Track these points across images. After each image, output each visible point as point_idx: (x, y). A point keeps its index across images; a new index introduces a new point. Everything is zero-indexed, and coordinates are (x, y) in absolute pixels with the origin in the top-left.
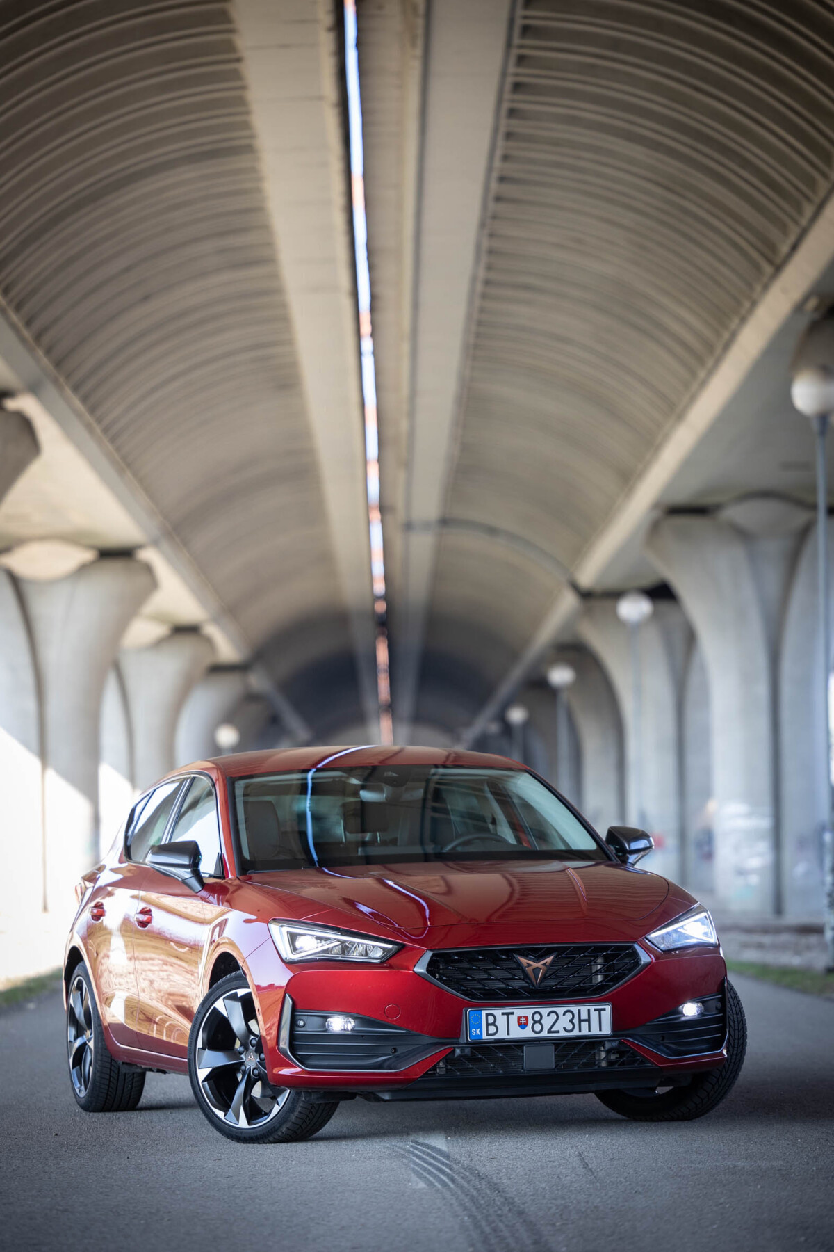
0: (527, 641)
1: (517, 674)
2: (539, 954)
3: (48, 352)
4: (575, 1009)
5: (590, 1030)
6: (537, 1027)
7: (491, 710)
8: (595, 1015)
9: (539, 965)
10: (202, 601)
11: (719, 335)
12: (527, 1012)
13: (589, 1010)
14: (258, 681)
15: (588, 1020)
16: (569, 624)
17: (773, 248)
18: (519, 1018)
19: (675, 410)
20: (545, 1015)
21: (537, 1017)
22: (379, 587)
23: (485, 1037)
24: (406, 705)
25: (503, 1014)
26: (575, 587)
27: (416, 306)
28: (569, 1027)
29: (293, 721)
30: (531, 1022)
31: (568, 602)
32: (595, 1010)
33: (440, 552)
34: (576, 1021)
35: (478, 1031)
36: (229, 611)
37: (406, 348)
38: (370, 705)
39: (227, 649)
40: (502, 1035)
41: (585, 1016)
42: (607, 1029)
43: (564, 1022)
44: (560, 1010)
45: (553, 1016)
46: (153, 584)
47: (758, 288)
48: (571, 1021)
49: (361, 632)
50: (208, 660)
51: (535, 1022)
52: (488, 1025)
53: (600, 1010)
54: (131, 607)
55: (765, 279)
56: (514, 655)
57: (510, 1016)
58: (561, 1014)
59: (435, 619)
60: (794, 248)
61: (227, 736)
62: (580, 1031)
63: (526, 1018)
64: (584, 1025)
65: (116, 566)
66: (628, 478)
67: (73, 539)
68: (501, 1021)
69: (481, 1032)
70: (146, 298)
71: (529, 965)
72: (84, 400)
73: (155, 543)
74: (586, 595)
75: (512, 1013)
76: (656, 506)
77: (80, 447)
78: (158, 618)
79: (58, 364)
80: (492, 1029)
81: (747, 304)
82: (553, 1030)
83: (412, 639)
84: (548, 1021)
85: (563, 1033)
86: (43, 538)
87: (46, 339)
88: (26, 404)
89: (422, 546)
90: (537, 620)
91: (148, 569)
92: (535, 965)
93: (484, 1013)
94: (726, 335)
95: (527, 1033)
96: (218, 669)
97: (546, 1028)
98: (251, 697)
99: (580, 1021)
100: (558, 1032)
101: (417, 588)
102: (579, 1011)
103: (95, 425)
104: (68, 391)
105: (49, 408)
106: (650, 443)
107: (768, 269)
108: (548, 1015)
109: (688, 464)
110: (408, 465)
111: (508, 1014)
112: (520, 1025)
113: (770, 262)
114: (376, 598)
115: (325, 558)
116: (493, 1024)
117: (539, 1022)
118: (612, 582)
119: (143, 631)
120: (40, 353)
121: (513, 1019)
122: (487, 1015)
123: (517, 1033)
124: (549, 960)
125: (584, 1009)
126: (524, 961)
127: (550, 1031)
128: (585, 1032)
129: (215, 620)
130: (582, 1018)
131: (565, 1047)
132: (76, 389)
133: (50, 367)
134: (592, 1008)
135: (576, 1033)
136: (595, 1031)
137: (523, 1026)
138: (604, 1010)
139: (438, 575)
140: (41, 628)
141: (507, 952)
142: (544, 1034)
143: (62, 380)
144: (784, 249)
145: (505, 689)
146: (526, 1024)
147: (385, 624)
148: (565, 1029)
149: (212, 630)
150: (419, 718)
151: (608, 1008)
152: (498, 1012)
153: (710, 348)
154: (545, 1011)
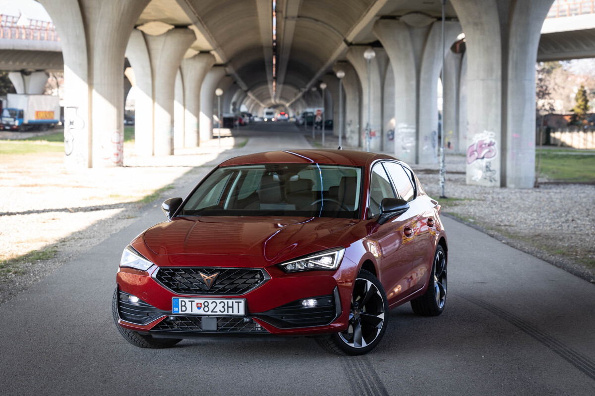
2: (211, 272)
4: (226, 301)
5: (233, 312)
6: (206, 309)
8: (236, 305)
9: (209, 277)
12: (202, 301)
13: (233, 302)
14: (230, 70)
15: (232, 307)
16: (342, 54)
18: (197, 304)
20: (210, 303)
21: (206, 304)
22: (274, 38)
23: (180, 312)
24: (281, 78)
25: (189, 301)
26: (346, 41)
28: (222, 310)
30: (203, 306)
31: (343, 46)
32: (236, 302)
33: (296, 27)
34: (226, 307)
35: (177, 309)
38: (269, 78)
39: (219, 59)
40: (188, 312)
41: (230, 305)
42: (242, 312)
43: (220, 307)
44: (218, 301)
45: (214, 304)
46: (195, 38)
48: (223, 307)
50: (213, 63)
51: (205, 306)
52: (182, 306)
53: (238, 303)
54: (188, 45)
57: (193, 303)
58: (218, 303)
61: (219, 92)
62: (228, 312)
63: (201, 304)
64: (230, 309)
65: (181, 31)
66: (368, 5)
67: (165, 21)
68: (188, 305)
69: (178, 309)
71: (204, 277)
73: (195, 23)
74: (349, 44)
75: (194, 301)
76: (377, 15)
78: (196, 48)
80: (184, 309)
82: (214, 311)
83: (285, 56)
84: (211, 306)
85: (219, 313)
86: (154, 20)
89: (291, 25)
90: (331, 52)
91: (193, 32)
92: (207, 277)
93: (180, 300)
95: (201, 312)
96: (216, 66)
97: (211, 310)
98: (227, 76)
99: (228, 307)
100: (217, 312)
102: (228, 302)
108: (212, 303)
111: (192, 302)
112: (198, 307)
114: (273, 41)
115: (256, 28)
116: (185, 306)
117: (207, 306)
119: (191, 53)
121: (194, 304)
122: (182, 301)
123: (196, 311)
124: (215, 275)
125: (230, 302)
126: (202, 275)
127: (212, 311)
128: (230, 313)
129: (215, 49)
130: (229, 306)
131: (222, 320)
134: (234, 301)
135: (226, 313)
136: (236, 313)
137: (199, 308)
138: (241, 302)
139: (296, 35)
140: (153, 52)
141: (196, 270)
142: (210, 313)
146: (201, 307)
147: (275, 50)
148: (220, 311)
149: (213, 53)
151: (243, 302)
152: (187, 300)
154: (210, 301)
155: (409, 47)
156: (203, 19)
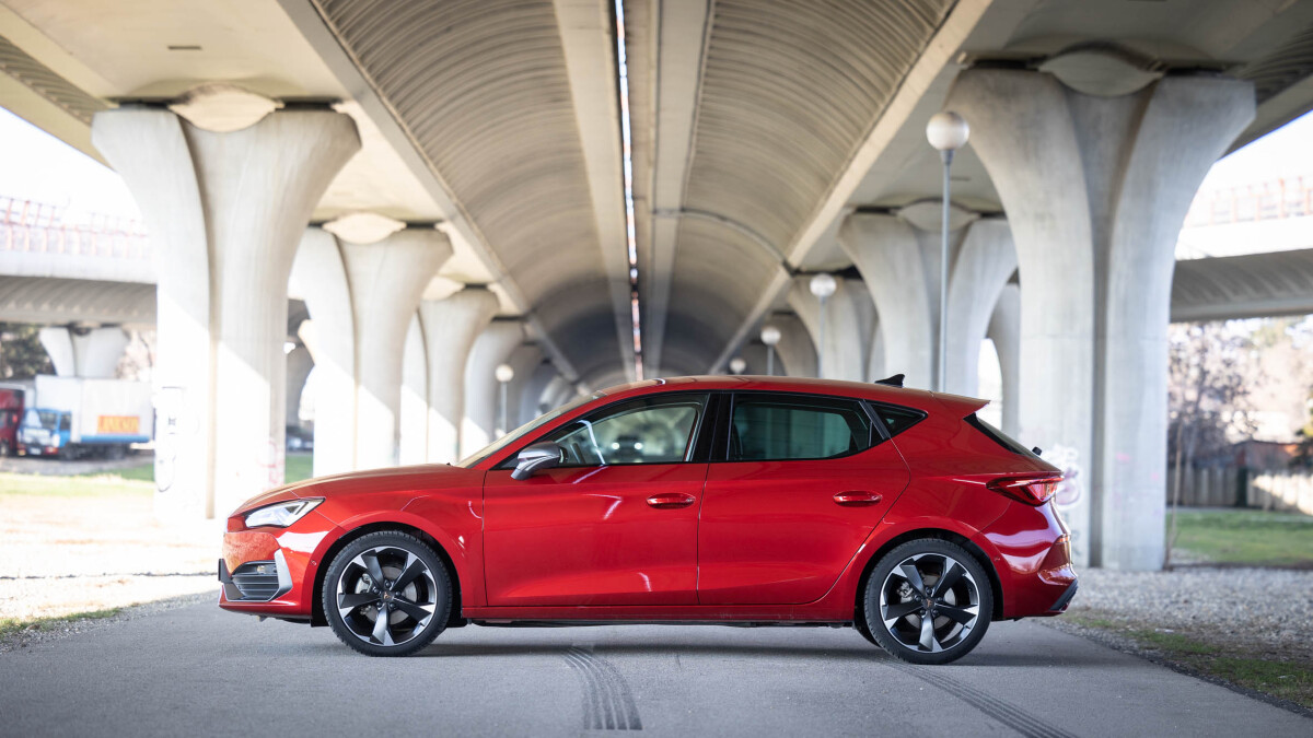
0: (750, 308)
1: (743, 332)
3: (370, 69)
7: (721, 362)
10: (488, 266)
11: (894, 77)
14: (533, 330)
16: (781, 295)
17: (933, 14)
19: (862, 133)
22: (633, 259)
24: (655, 354)
26: (786, 265)
27: (660, 43)
29: (561, 363)
31: (782, 277)
33: (679, 232)
36: (511, 273)
37: (653, 73)
38: (626, 353)
39: (509, 304)
46: (451, 251)
47: (923, 43)
49: (618, 294)
50: (493, 313)
54: (433, 267)
55: (927, 38)
56: (741, 318)
59: (677, 287)
60: (948, 14)
61: (505, 373)
65: (421, 234)
66: (827, 183)
67: (386, 212)
70: (449, 29)
72: (397, 106)
73: (452, 219)
74: (795, 272)
76: (847, 205)
77: (394, 143)
78: (453, 277)
79: (378, 79)
81: (914, 55)
83: (659, 301)
86: (362, 211)
87: (368, 59)
88: (350, 108)
89: (667, 228)
90: (758, 292)
91: (446, 238)
94: (900, 78)
96: (500, 319)
98: (528, 343)
101: (662, 262)
103: (404, 126)
104: (385, 100)
105: (370, 112)
106: (844, 157)
107: (930, 30)
109: (871, 173)
110: (655, 164)
113: (931, 24)
114: (631, 267)
115: (590, 234)
118: (814, 263)
119: (442, 286)
120: (363, 70)
129: (499, 281)
132: (391, 98)
133: (372, 81)
139: (679, 252)
140: (356, 281)
143: (380, 91)
144: (941, 15)
145: (733, 346)
147: (636, 287)
149: (494, 287)
150: (664, 366)
153: (888, 86)
155: (918, 277)
156: (471, 208)
